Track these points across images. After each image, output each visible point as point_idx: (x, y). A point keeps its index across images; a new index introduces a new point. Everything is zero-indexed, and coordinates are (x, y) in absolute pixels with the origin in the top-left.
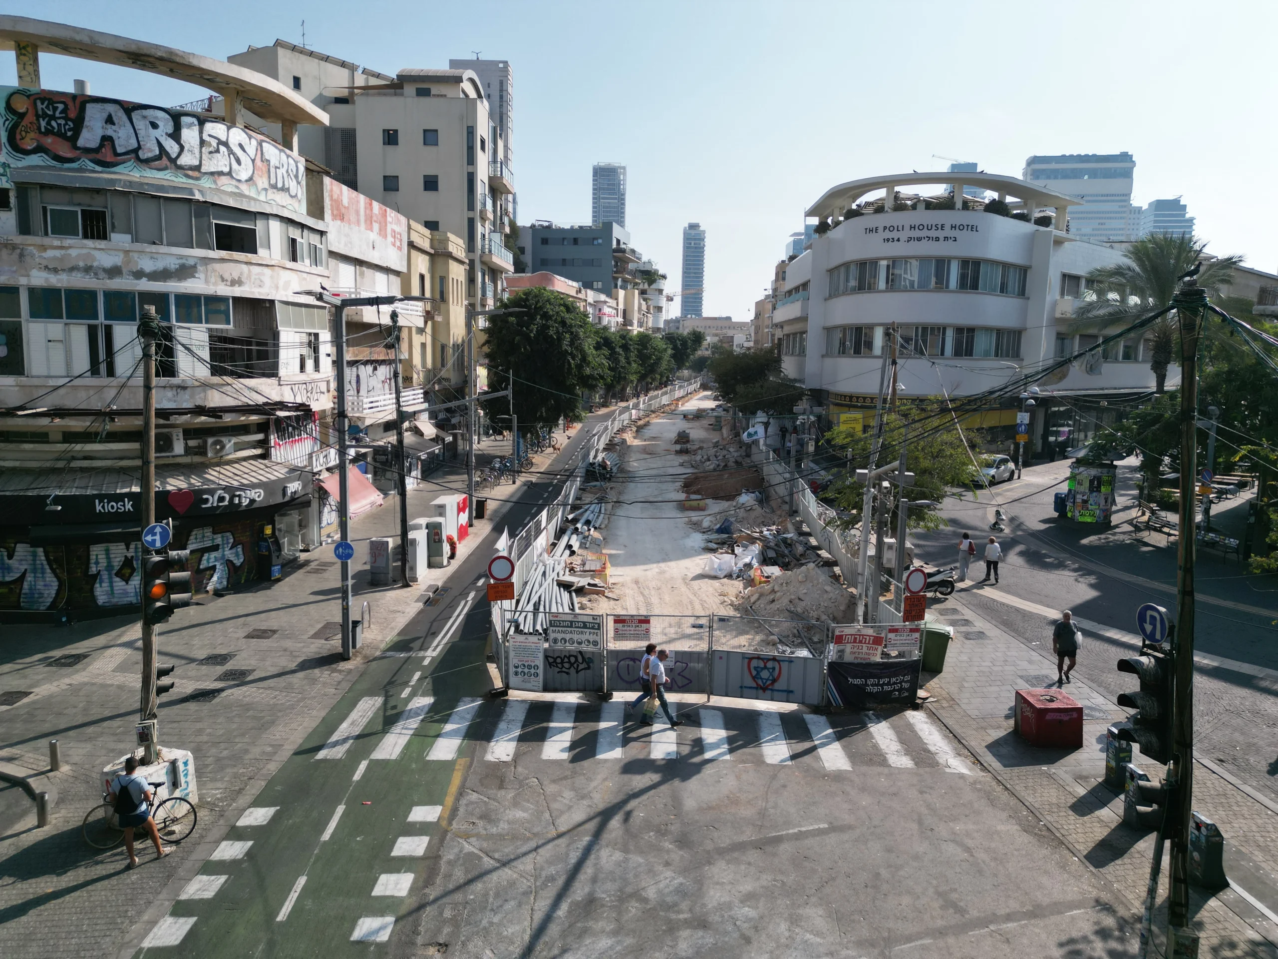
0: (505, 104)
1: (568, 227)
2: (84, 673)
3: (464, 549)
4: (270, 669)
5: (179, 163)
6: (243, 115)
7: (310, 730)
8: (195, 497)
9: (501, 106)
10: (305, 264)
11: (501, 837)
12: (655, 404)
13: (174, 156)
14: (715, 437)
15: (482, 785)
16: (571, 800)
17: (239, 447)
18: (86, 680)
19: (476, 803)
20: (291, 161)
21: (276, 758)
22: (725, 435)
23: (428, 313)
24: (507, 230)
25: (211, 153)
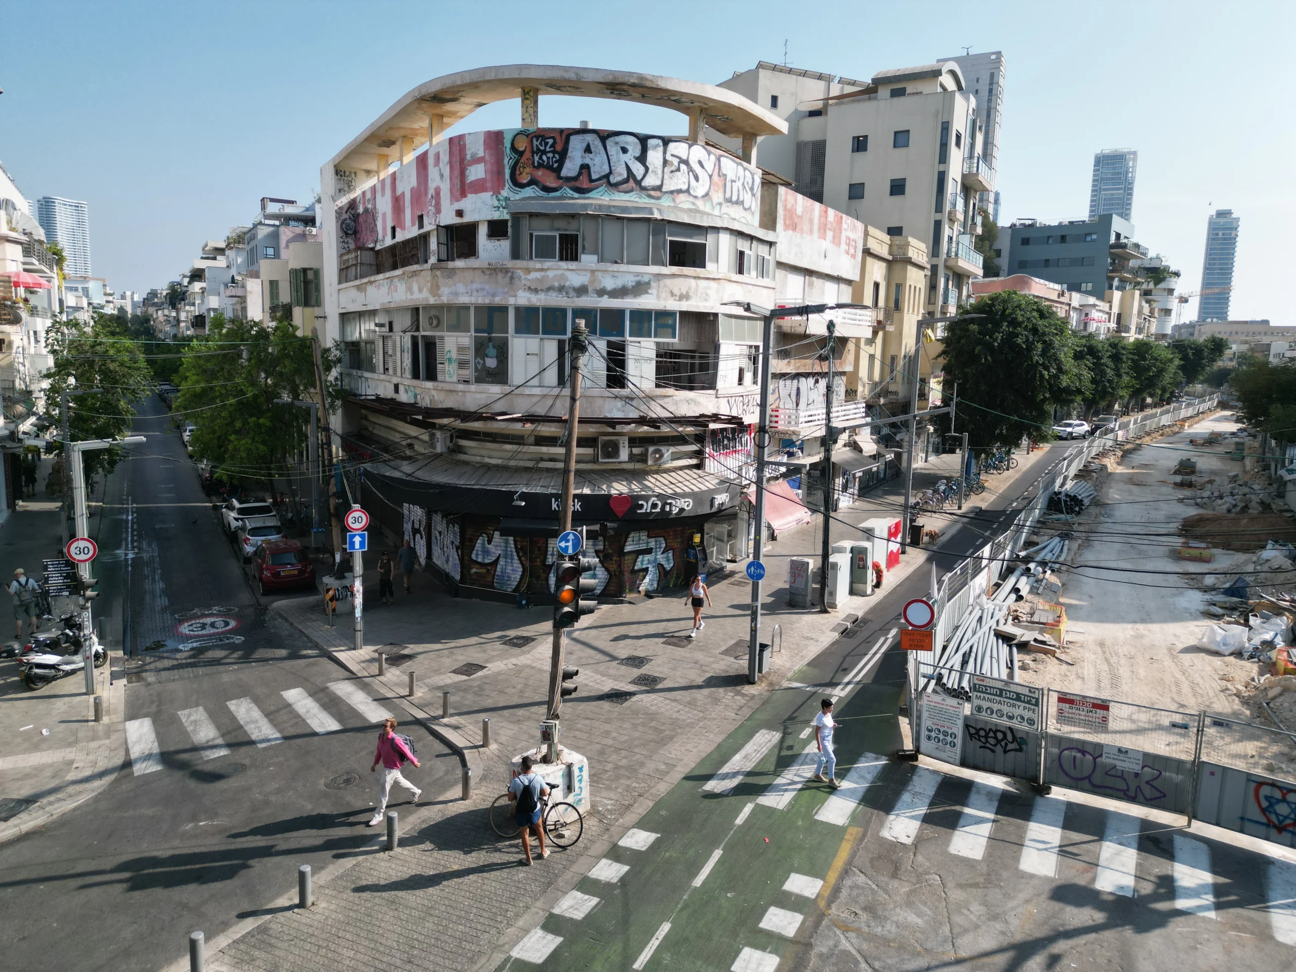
0: (994, 98)
1: (1055, 223)
2: (528, 656)
3: (892, 579)
4: (679, 680)
5: (643, 184)
6: (707, 131)
7: (704, 755)
8: (633, 501)
9: (990, 101)
10: (751, 276)
11: (886, 941)
12: (1151, 424)
13: (639, 178)
14: (1234, 469)
15: (873, 867)
16: (979, 917)
17: (675, 457)
18: (528, 662)
19: (863, 888)
20: (747, 173)
21: (667, 778)
22: (1248, 467)
23: (879, 322)
24: (979, 231)
25: (672, 172)
